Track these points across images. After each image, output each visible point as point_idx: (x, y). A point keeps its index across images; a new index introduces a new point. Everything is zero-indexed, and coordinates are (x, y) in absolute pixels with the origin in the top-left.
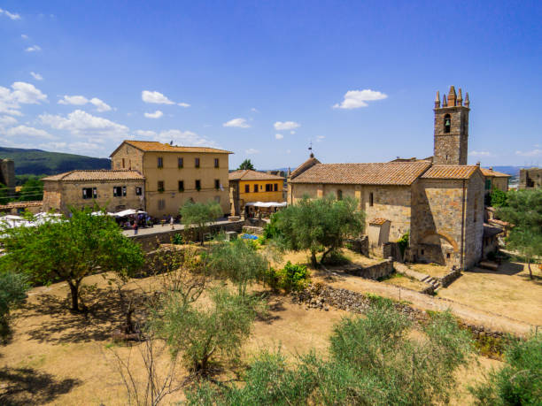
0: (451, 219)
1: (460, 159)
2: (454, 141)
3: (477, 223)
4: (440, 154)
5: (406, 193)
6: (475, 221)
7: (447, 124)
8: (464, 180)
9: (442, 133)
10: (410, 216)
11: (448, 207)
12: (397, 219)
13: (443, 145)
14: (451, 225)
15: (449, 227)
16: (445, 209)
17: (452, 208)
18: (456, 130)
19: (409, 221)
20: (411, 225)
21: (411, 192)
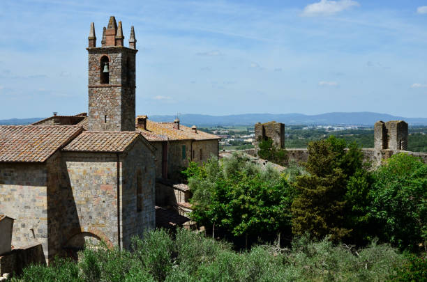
0: (103, 209)
1: (123, 122)
2: (114, 96)
3: (143, 212)
4: (96, 114)
5: (39, 174)
6: (139, 210)
7: (105, 70)
8: (118, 153)
9: (98, 84)
10: (46, 208)
11: (100, 191)
12: (28, 213)
13: (101, 102)
14: (105, 218)
15: (102, 221)
16: (96, 196)
17: (104, 194)
18: (116, 79)
19: (46, 216)
20: (49, 222)
21: (47, 172)
